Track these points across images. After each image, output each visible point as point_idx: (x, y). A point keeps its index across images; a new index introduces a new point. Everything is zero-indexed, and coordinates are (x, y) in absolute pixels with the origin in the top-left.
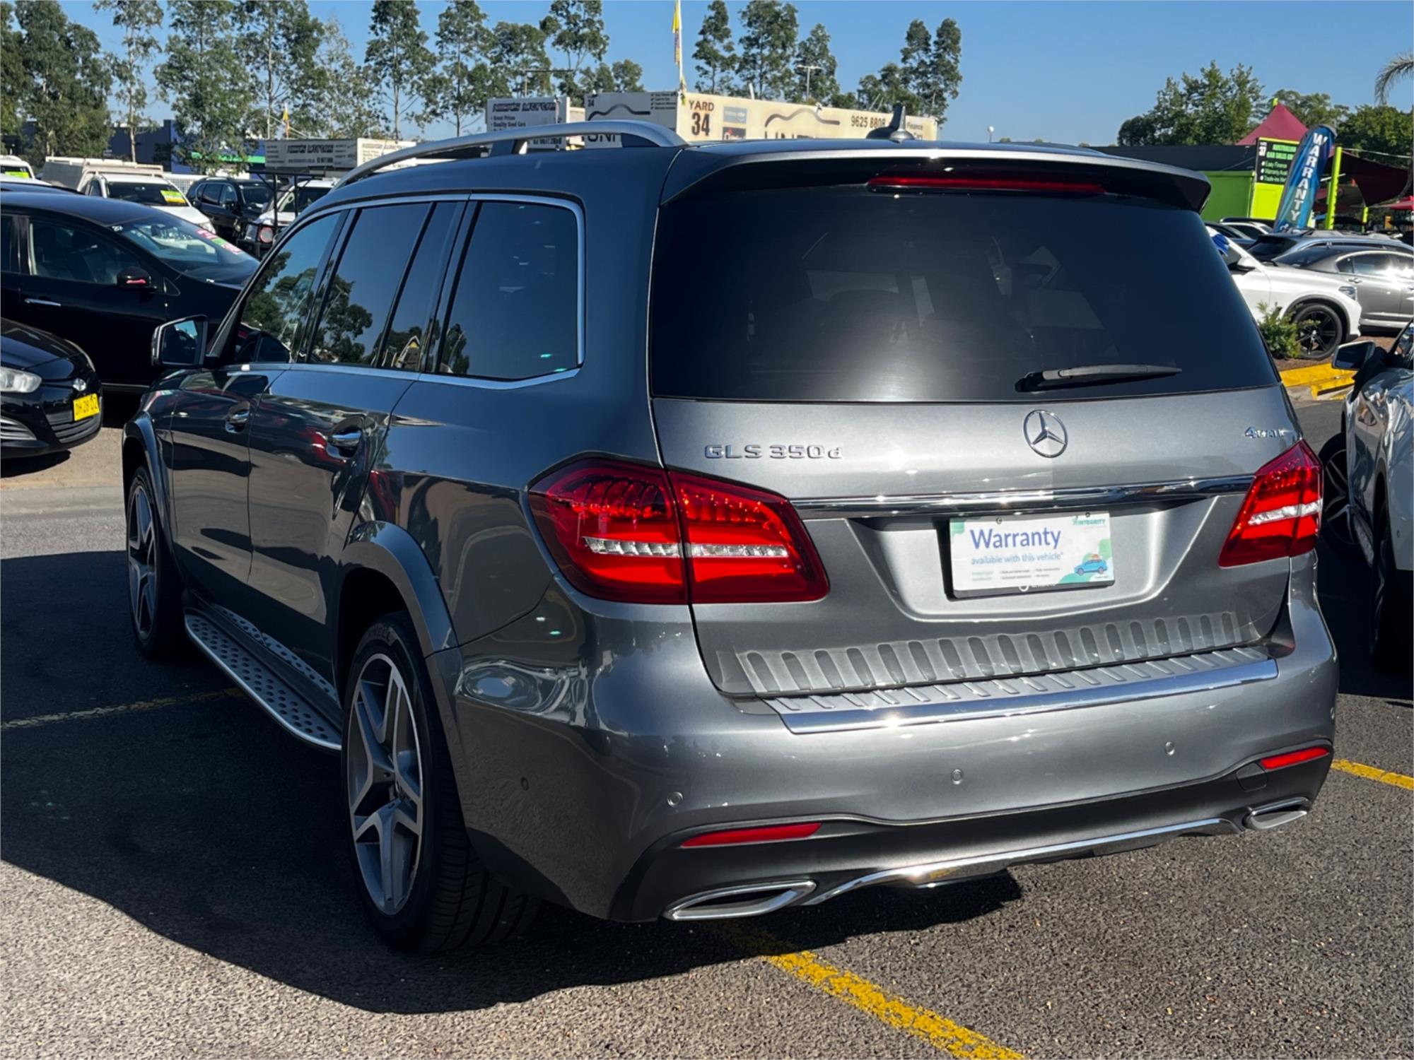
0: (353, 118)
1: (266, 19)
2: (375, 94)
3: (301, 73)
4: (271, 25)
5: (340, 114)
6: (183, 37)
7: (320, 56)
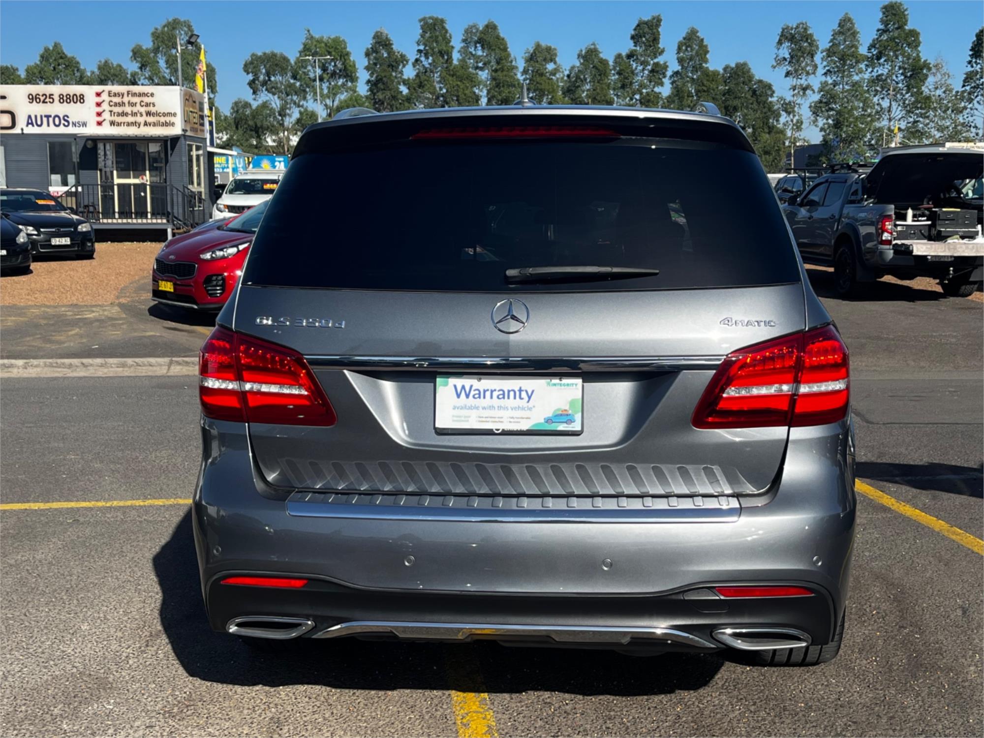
0: (951, 128)
1: (890, 64)
2: (969, 110)
3: (913, 99)
4: (893, 67)
5: (940, 126)
6: (830, 81)
7: (928, 87)
